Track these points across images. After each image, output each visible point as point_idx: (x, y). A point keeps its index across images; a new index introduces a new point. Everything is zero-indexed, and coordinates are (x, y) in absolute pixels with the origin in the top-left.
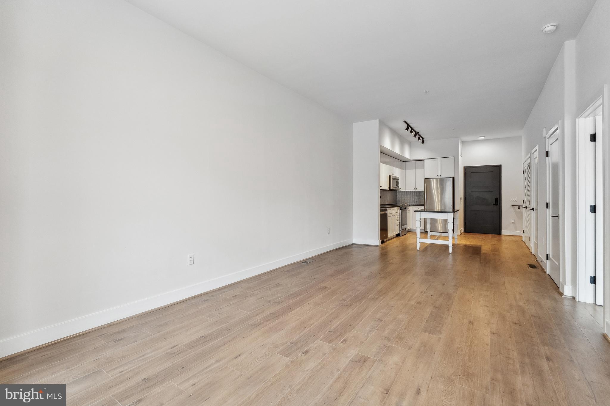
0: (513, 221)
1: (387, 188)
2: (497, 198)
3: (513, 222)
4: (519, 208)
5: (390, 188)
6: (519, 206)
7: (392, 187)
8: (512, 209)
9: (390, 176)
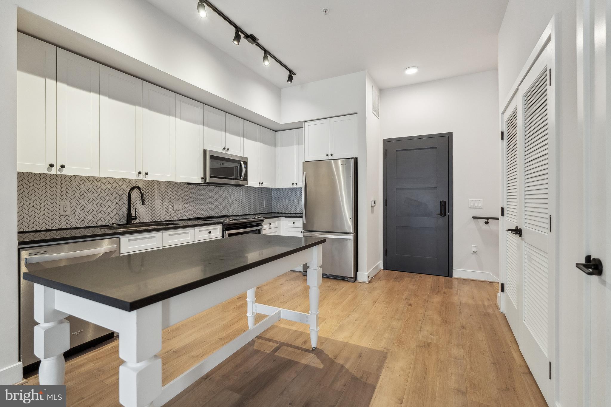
0: (474, 250)
1: (199, 181)
2: (445, 202)
3: (475, 253)
4: (487, 223)
5: (204, 178)
6: (487, 219)
7: (211, 177)
8: (473, 224)
9: (205, 151)
